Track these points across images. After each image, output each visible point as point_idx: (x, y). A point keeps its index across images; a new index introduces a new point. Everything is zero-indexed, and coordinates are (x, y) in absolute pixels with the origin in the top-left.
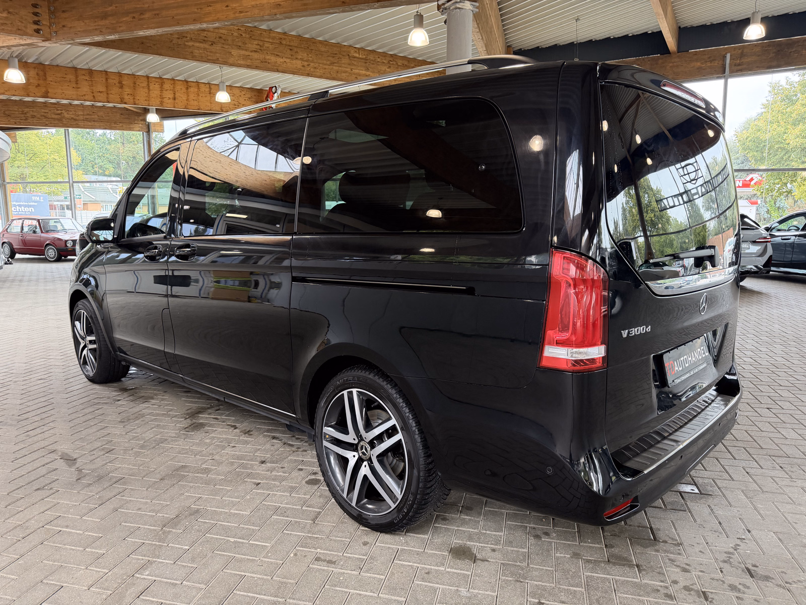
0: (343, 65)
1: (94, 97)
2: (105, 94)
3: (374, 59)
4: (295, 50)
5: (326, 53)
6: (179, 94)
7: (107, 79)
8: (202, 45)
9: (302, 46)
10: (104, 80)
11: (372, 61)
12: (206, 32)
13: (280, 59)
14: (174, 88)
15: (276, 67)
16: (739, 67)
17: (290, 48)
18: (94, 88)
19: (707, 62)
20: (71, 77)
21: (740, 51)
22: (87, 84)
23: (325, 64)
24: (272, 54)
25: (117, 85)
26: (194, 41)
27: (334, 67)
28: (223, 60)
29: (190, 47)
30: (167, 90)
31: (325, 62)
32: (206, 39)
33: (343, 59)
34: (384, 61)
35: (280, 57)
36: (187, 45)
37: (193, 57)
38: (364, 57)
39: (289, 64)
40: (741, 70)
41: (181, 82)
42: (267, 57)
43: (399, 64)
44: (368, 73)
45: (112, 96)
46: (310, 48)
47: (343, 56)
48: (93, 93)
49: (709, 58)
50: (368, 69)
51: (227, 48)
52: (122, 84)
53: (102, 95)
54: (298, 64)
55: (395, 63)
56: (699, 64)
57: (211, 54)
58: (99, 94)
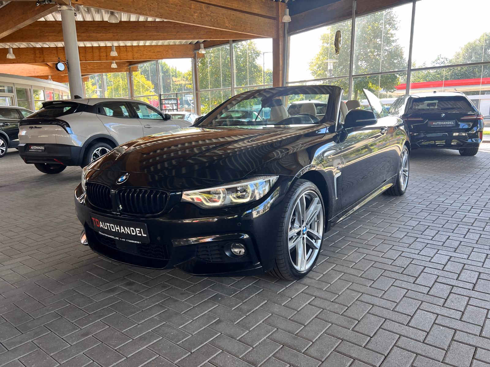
0: (141, 32)
3: (162, 26)
4: (108, 28)
5: (129, 27)
9: (113, 25)
14: (106, 50)
15: (96, 39)
20: (55, 52)
23: (129, 33)
24: (93, 32)
27: (135, 34)
29: (46, 36)
30: (102, 52)
35: (99, 33)
38: (156, 25)
39: (104, 36)
41: (110, 47)
42: (91, 34)
44: (158, 34)
46: (117, 26)
47: (141, 27)
50: (159, 32)
54: (110, 35)
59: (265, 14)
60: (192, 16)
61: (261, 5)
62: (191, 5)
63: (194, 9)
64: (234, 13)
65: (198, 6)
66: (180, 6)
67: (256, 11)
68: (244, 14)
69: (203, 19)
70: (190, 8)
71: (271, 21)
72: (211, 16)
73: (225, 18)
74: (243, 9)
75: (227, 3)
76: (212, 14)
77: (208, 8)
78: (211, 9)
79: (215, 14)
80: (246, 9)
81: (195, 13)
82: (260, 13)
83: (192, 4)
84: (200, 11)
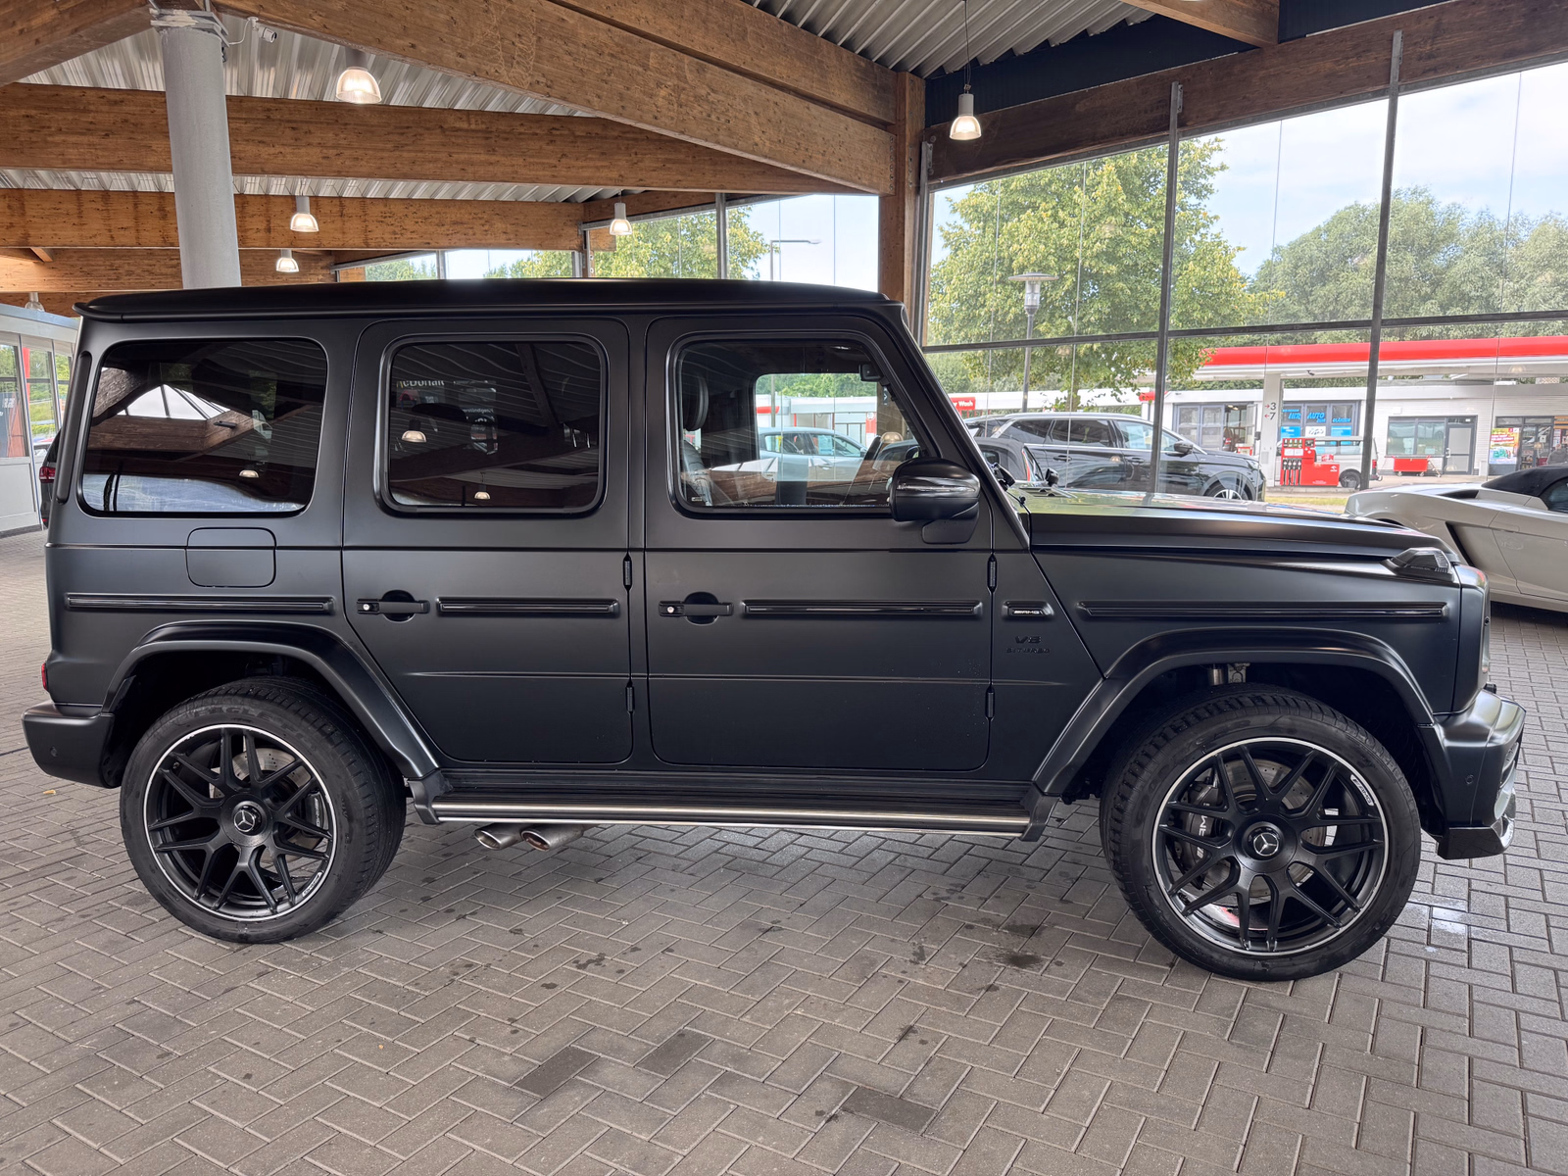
0: (427, 148)
1: (112, 237)
2: (133, 232)
3: (508, 129)
4: (305, 127)
5: (385, 127)
6: (279, 222)
7: (136, 205)
8: (85, 139)
9: (322, 119)
10: (131, 207)
11: (505, 132)
12: (92, 115)
13: (266, 149)
14: (267, 210)
15: (257, 165)
16: (1432, 62)
17: (294, 125)
18: (111, 222)
19: (1348, 58)
20: (72, 207)
21: (1432, 22)
22: (99, 216)
23: (383, 150)
24: (247, 141)
25: (156, 213)
26: (67, 133)
27: (405, 154)
28: (133, 162)
29: (57, 145)
30: (253, 216)
31: (381, 145)
32: (92, 127)
33: (426, 136)
34: (538, 131)
35: (268, 145)
36: (52, 142)
37: (64, 163)
38: (484, 126)
39: (289, 157)
40: (1435, 70)
41: (282, 200)
43: (578, 133)
44: (493, 158)
45: (146, 233)
46: (340, 121)
47: (428, 129)
48: (110, 231)
49: (1355, 47)
50: (494, 150)
51: (142, 140)
52: (164, 210)
53: (127, 233)
54: (314, 154)
55: (566, 132)
56: (1328, 65)
57: (106, 154)
58: (122, 232)
59: (865, 111)
60: (651, 96)
61: (855, 78)
62: (647, 57)
63: (657, 70)
64: (777, 99)
65: (670, 61)
66: (612, 55)
67: (840, 98)
68: (807, 103)
69: (683, 110)
70: (646, 68)
71: (882, 136)
72: (708, 101)
73: (752, 113)
74: (804, 85)
75: (756, 61)
76: (712, 97)
77: (700, 71)
78: (708, 75)
79: (721, 98)
80: (812, 87)
81: (659, 85)
82: (853, 105)
83: (652, 54)
84: (676, 83)
